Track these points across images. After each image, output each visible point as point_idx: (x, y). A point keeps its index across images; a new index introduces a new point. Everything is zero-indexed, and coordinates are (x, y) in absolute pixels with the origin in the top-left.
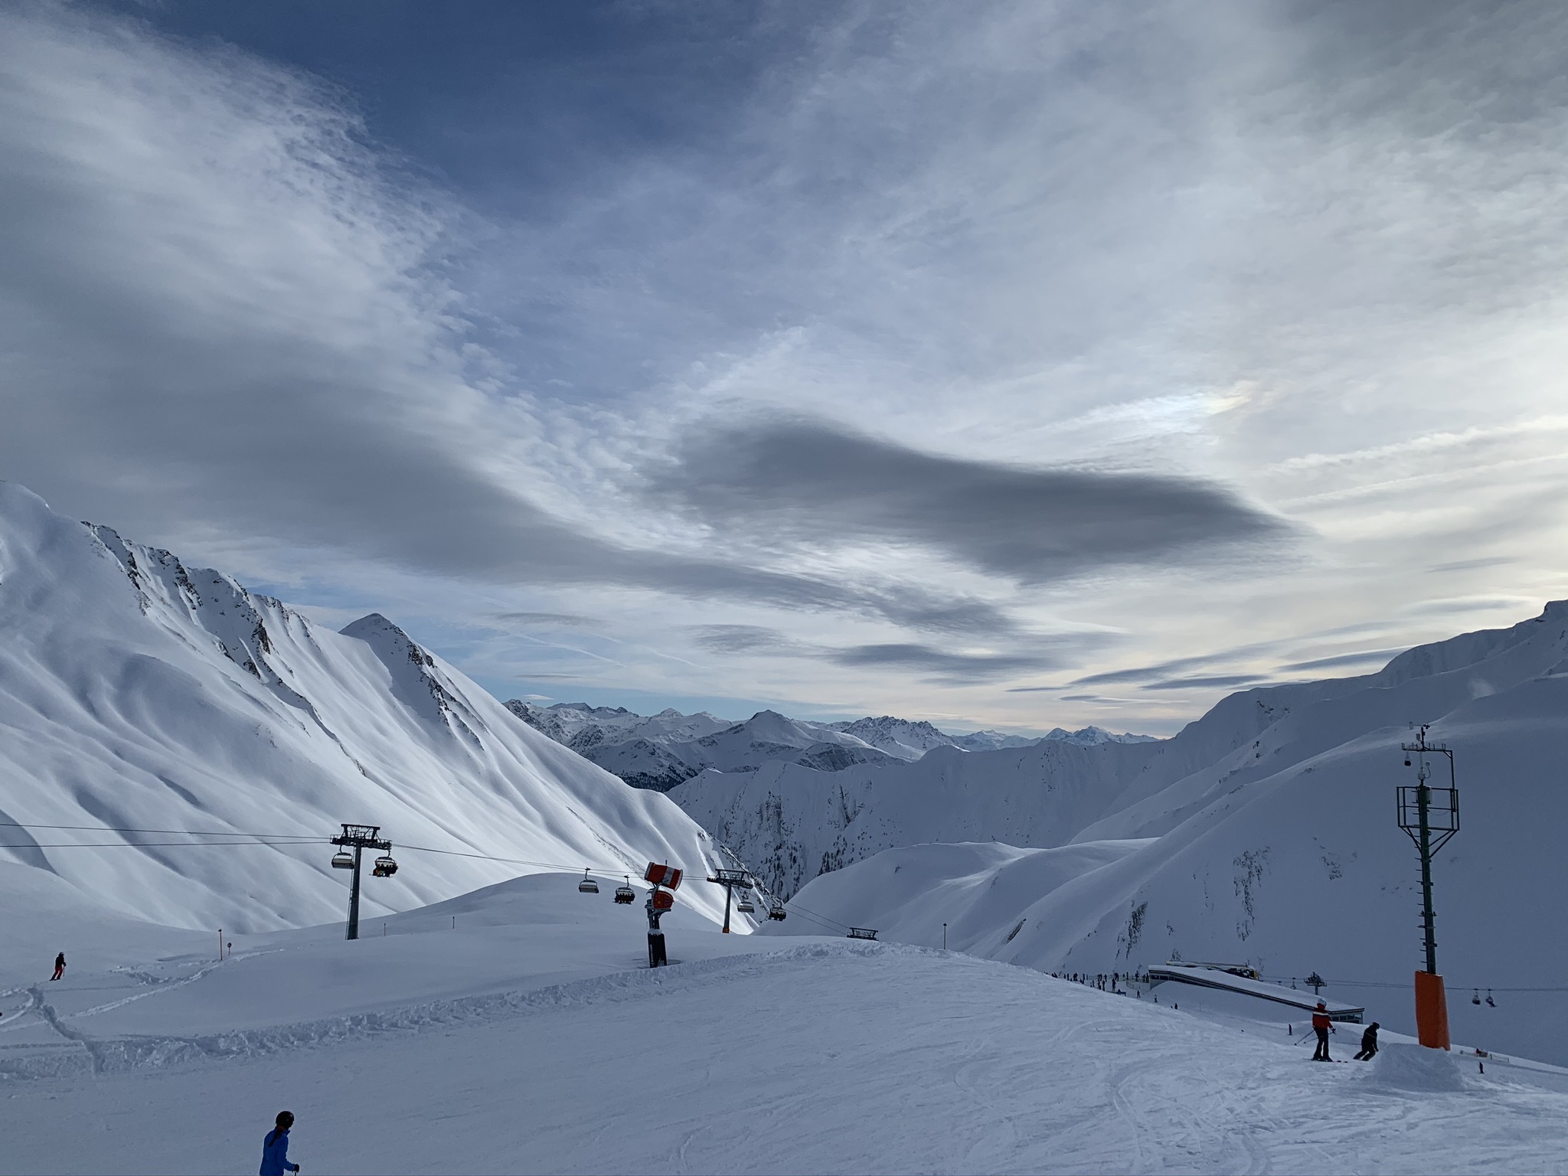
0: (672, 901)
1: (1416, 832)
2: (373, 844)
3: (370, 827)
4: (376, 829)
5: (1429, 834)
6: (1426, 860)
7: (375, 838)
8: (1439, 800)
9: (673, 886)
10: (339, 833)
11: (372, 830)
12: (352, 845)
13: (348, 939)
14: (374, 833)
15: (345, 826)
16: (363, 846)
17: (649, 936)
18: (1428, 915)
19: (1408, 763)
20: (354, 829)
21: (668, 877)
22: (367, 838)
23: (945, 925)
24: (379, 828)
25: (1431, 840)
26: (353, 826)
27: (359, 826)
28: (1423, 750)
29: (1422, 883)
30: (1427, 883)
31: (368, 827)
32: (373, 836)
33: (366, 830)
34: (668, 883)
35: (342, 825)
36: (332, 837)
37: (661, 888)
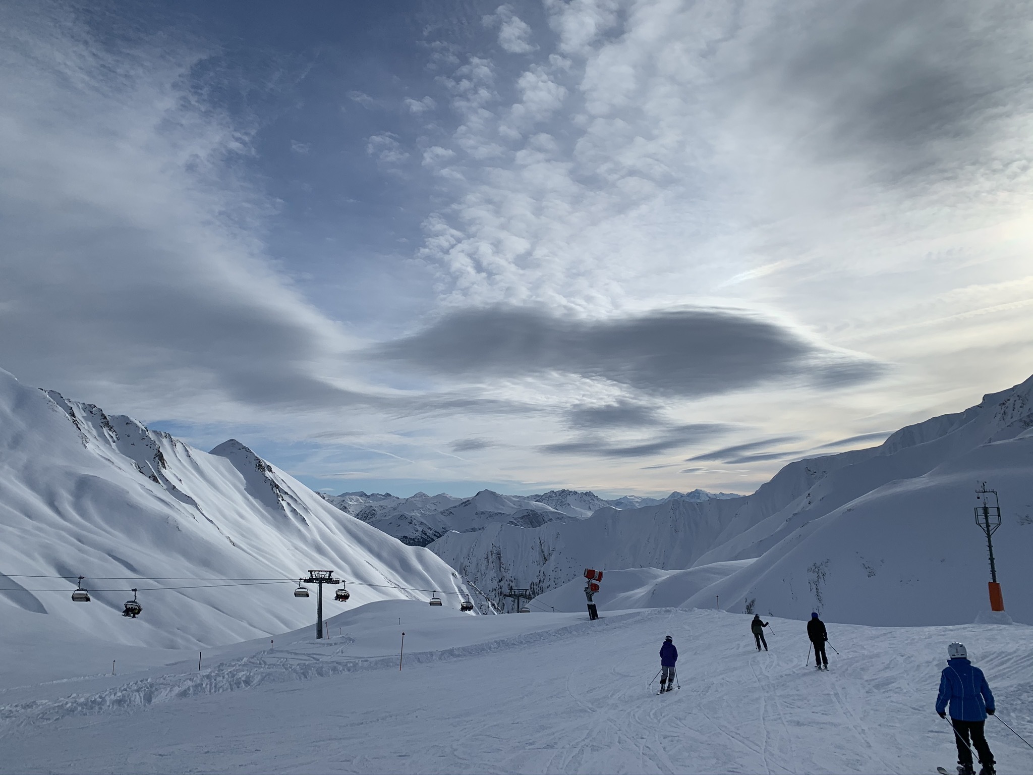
1: (984, 526)
2: (330, 581)
3: (327, 571)
4: (331, 572)
5: (989, 526)
6: (989, 536)
7: (331, 577)
13: (318, 638)
15: (311, 572)
17: (588, 605)
18: (992, 559)
19: (978, 498)
25: (990, 529)
26: (316, 571)
27: (320, 571)
28: (985, 492)
29: (988, 546)
33: (325, 573)
34: (597, 578)
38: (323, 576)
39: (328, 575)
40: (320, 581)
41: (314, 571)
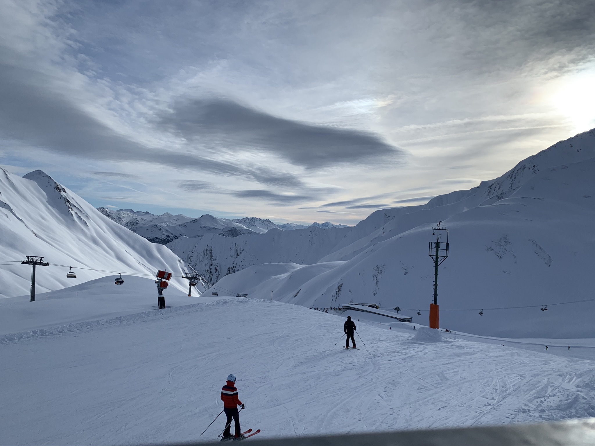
0: (167, 284)
1: (434, 257)
2: (41, 264)
3: (39, 257)
4: (42, 258)
5: (438, 258)
6: (437, 267)
7: (42, 261)
8: (443, 246)
9: (168, 279)
10: (25, 259)
11: (40, 258)
12: (31, 264)
13: (31, 301)
14: (41, 260)
15: (28, 257)
16: (36, 265)
17: (158, 298)
18: (436, 285)
19: (434, 234)
20: (32, 258)
21: (166, 276)
22: (38, 261)
23: (272, 291)
24: (43, 257)
25: (439, 260)
26: (32, 256)
27: (34, 257)
28: (439, 229)
29: (435, 274)
30: (436, 274)
31: (38, 257)
32: (41, 261)
33: (37, 258)
34: (166, 278)
35: (26, 256)
36: (22, 261)
37: (163, 280)
38: (36, 260)
40: (35, 263)
41: (30, 256)
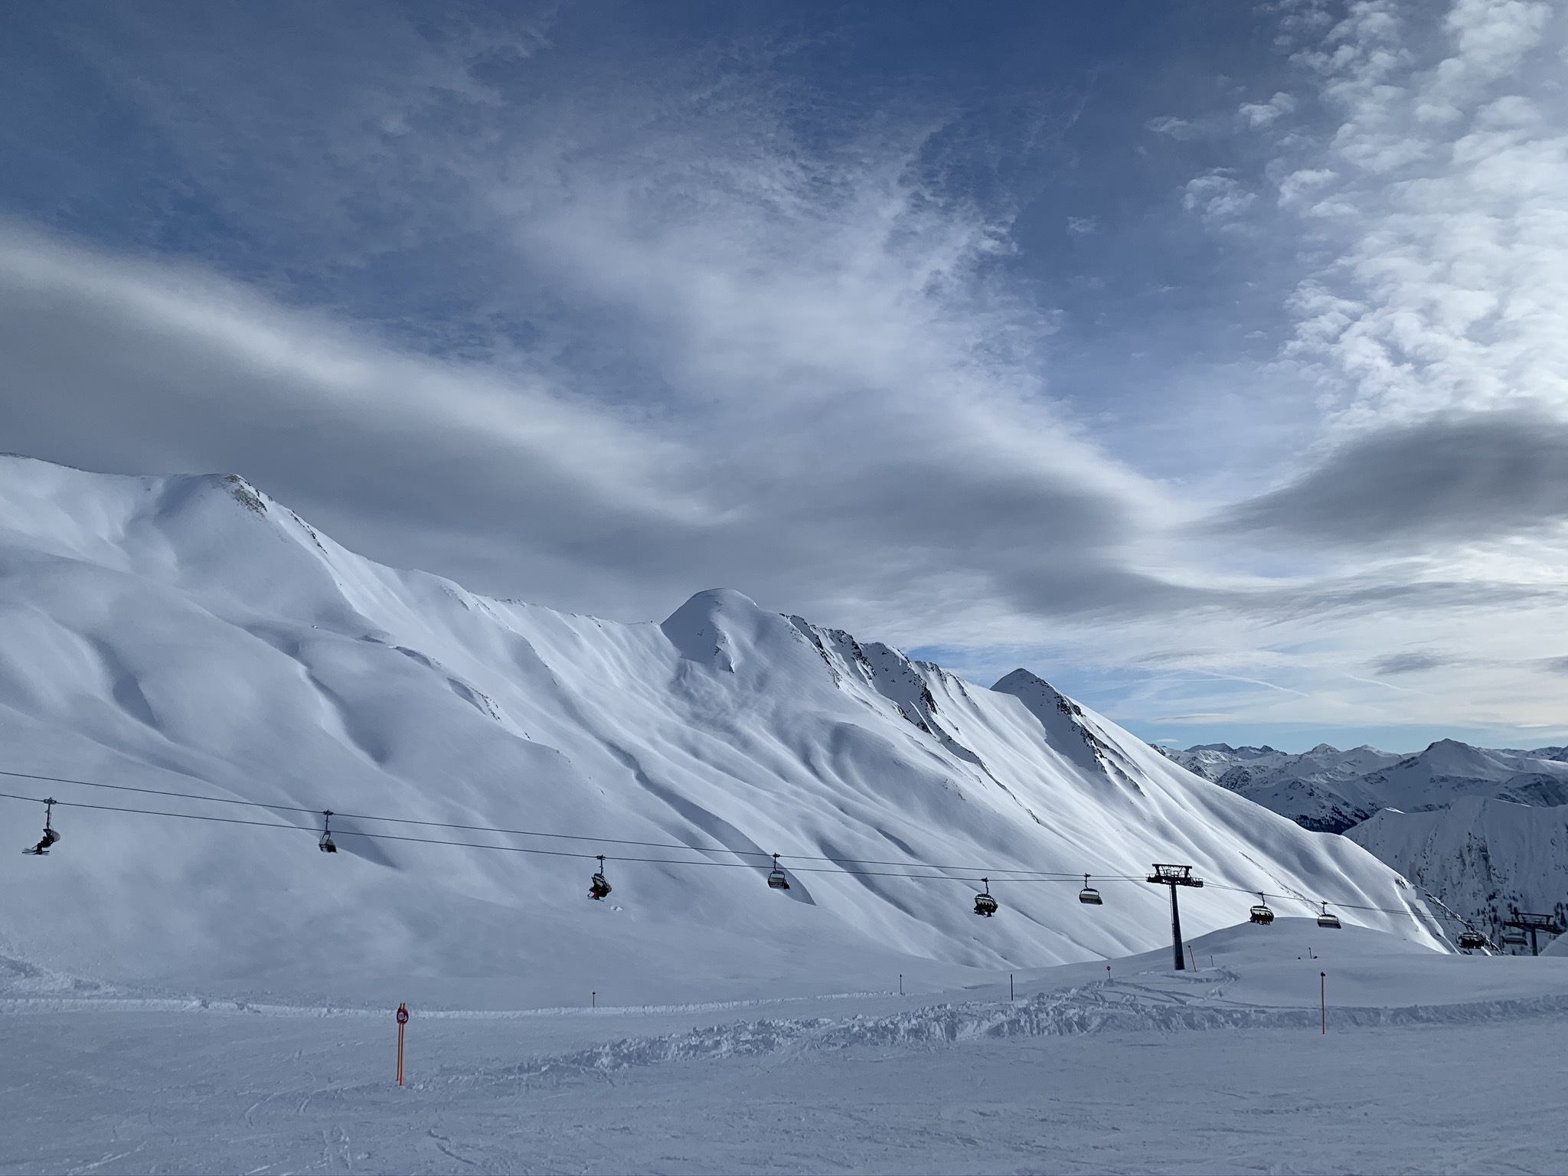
2: (1187, 881)
3: (1182, 867)
4: (1188, 868)
13: (1177, 969)
15: (1157, 866)
16: (1178, 884)
22: (1180, 876)
24: (1191, 867)
26: (1164, 865)
27: (1170, 866)
31: (1179, 866)
32: (1186, 875)
33: (1179, 869)
35: (1153, 865)
36: (1148, 876)
38: (1176, 873)
39: (1183, 872)
40: (1173, 881)
41: (1162, 865)
